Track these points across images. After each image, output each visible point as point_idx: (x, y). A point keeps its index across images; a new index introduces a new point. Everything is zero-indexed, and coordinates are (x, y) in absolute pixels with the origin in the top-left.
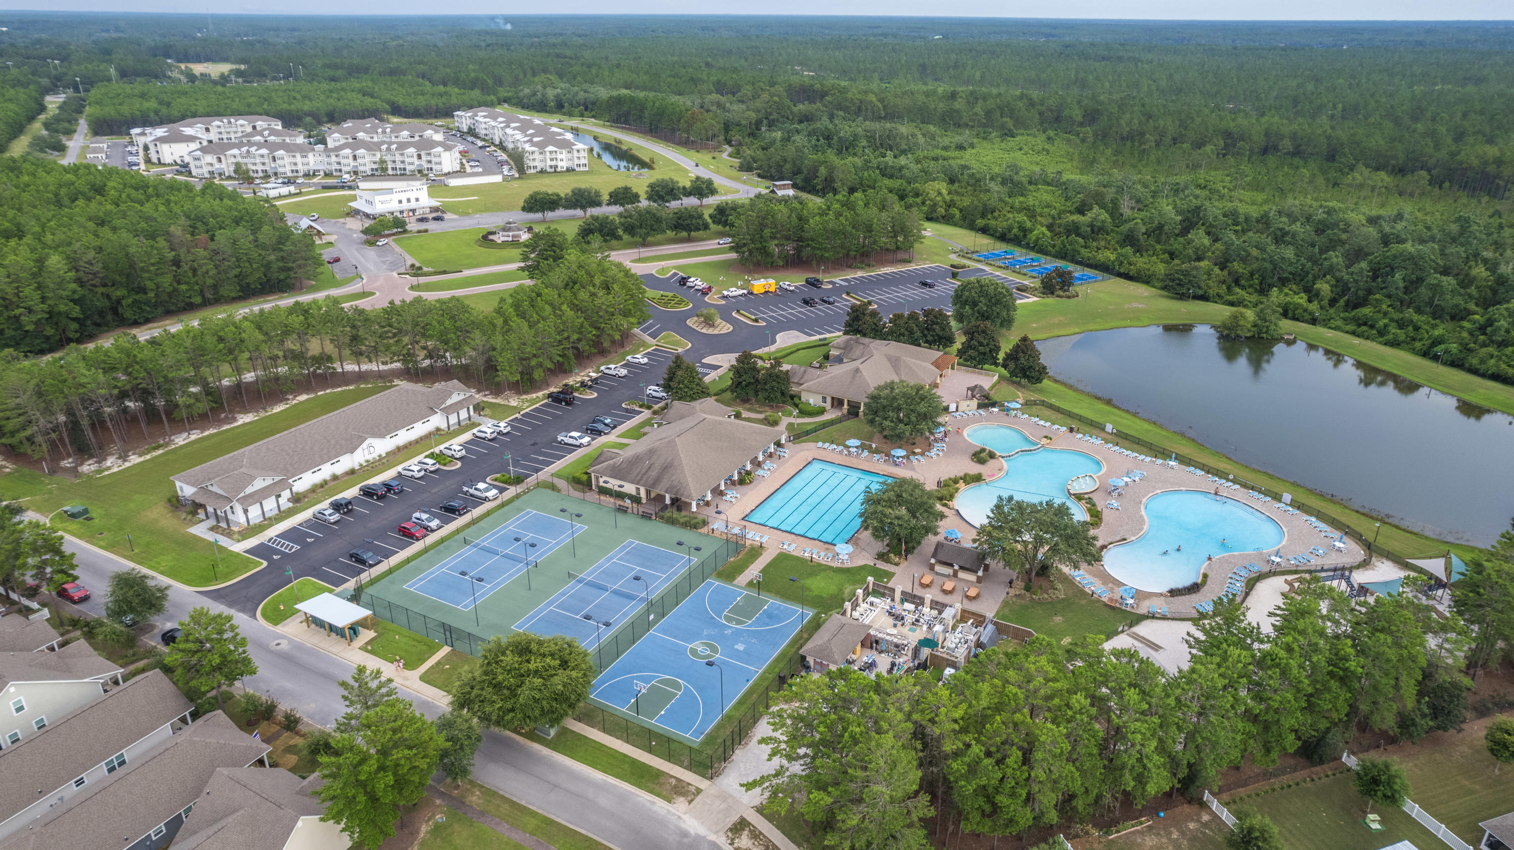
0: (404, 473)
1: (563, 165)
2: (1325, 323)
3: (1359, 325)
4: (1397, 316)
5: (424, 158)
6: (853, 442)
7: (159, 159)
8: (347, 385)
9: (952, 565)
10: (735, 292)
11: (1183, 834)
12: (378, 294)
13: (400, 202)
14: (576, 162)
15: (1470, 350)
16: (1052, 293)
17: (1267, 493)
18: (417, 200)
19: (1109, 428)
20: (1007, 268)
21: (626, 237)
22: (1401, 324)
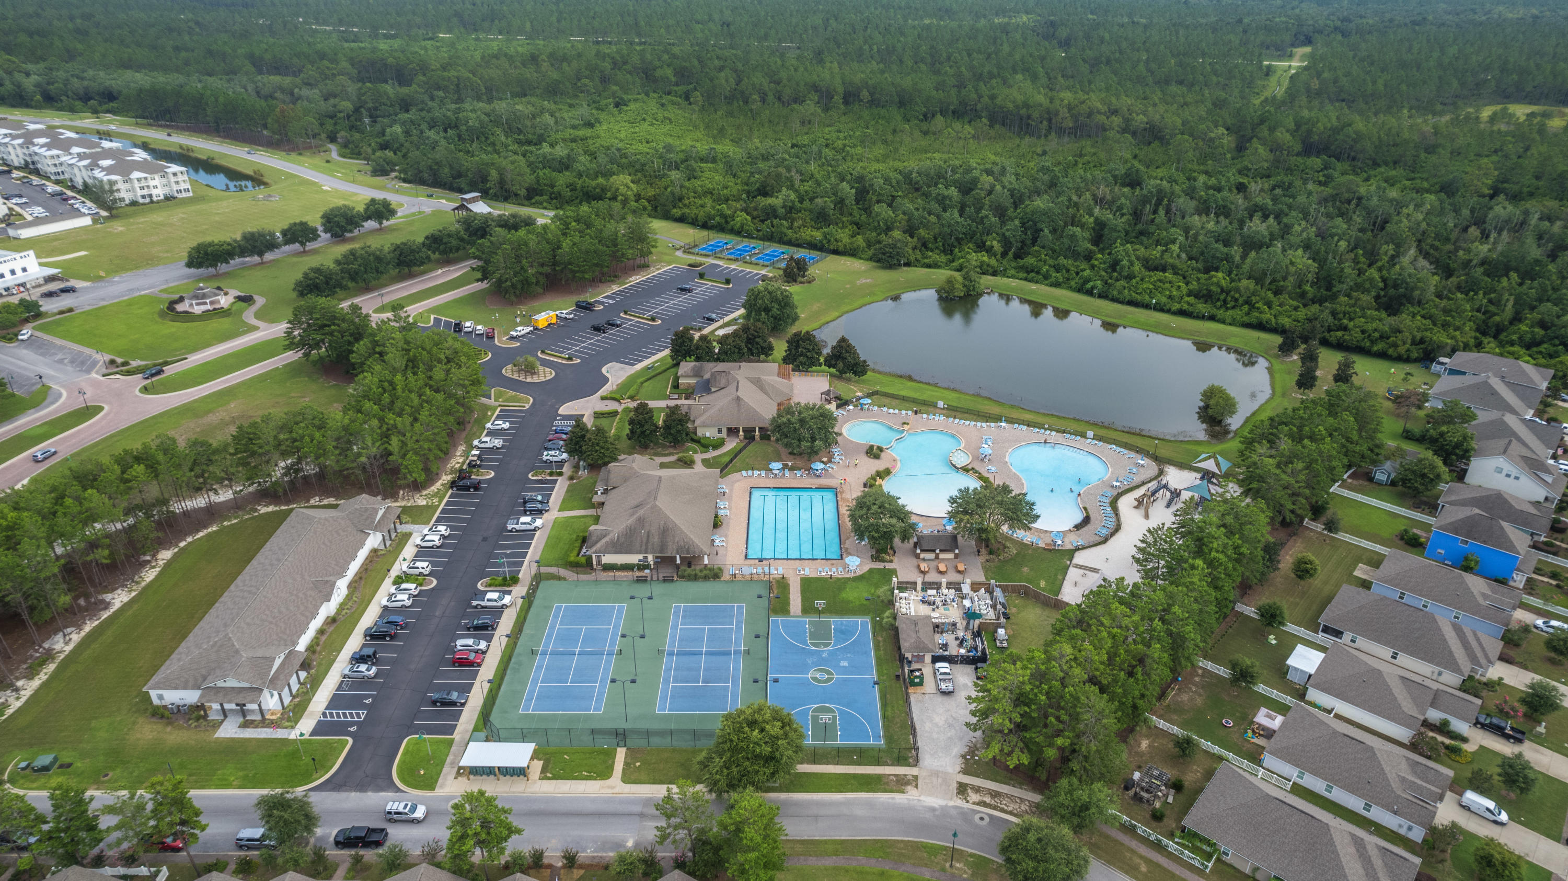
0: (390, 605)
1: (159, 193)
2: (1004, 274)
3: (1028, 273)
4: (1051, 262)
6: (776, 466)
8: (206, 527)
9: (934, 551)
10: (522, 330)
11: (1196, 685)
12: (106, 408)
14: (175, 188)
15: (1110, 285)
16: (795, 281)
17: (1076, 433)
18: (24, 270)
19: (941, 404)
20: (736, 260)
21: (351, 284)
22: (1057, 269)
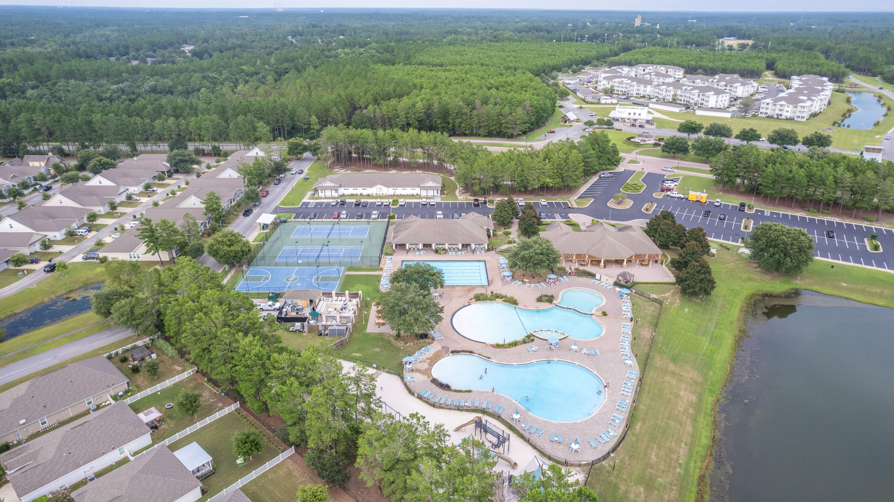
1: (785, 115)
5: (701, 97)
13: (630, 114)
14: (798, 114)
18: (640, 115)
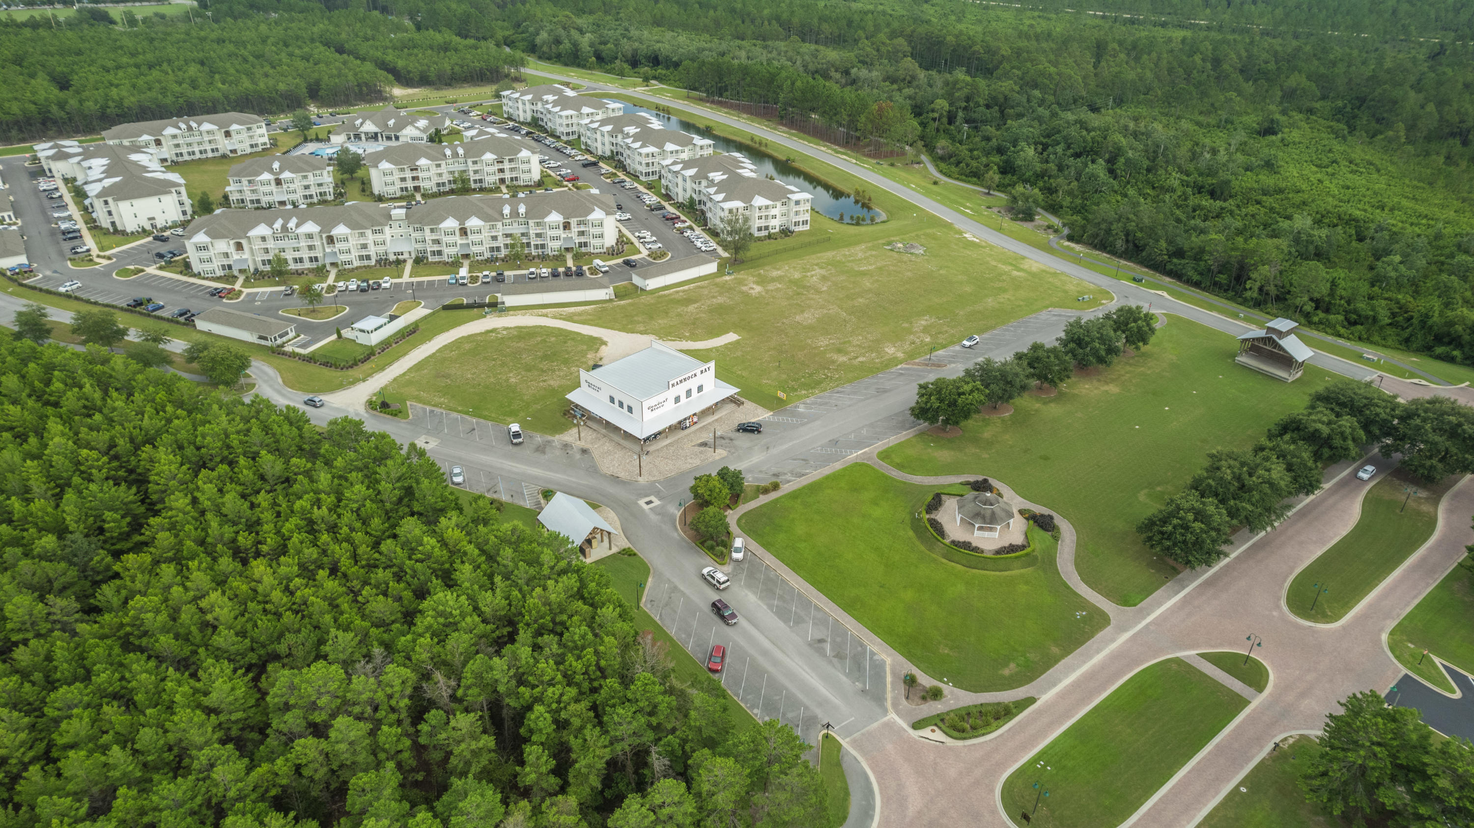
1: (776, 224)
7: (113, 224)
14: (794, 219)
